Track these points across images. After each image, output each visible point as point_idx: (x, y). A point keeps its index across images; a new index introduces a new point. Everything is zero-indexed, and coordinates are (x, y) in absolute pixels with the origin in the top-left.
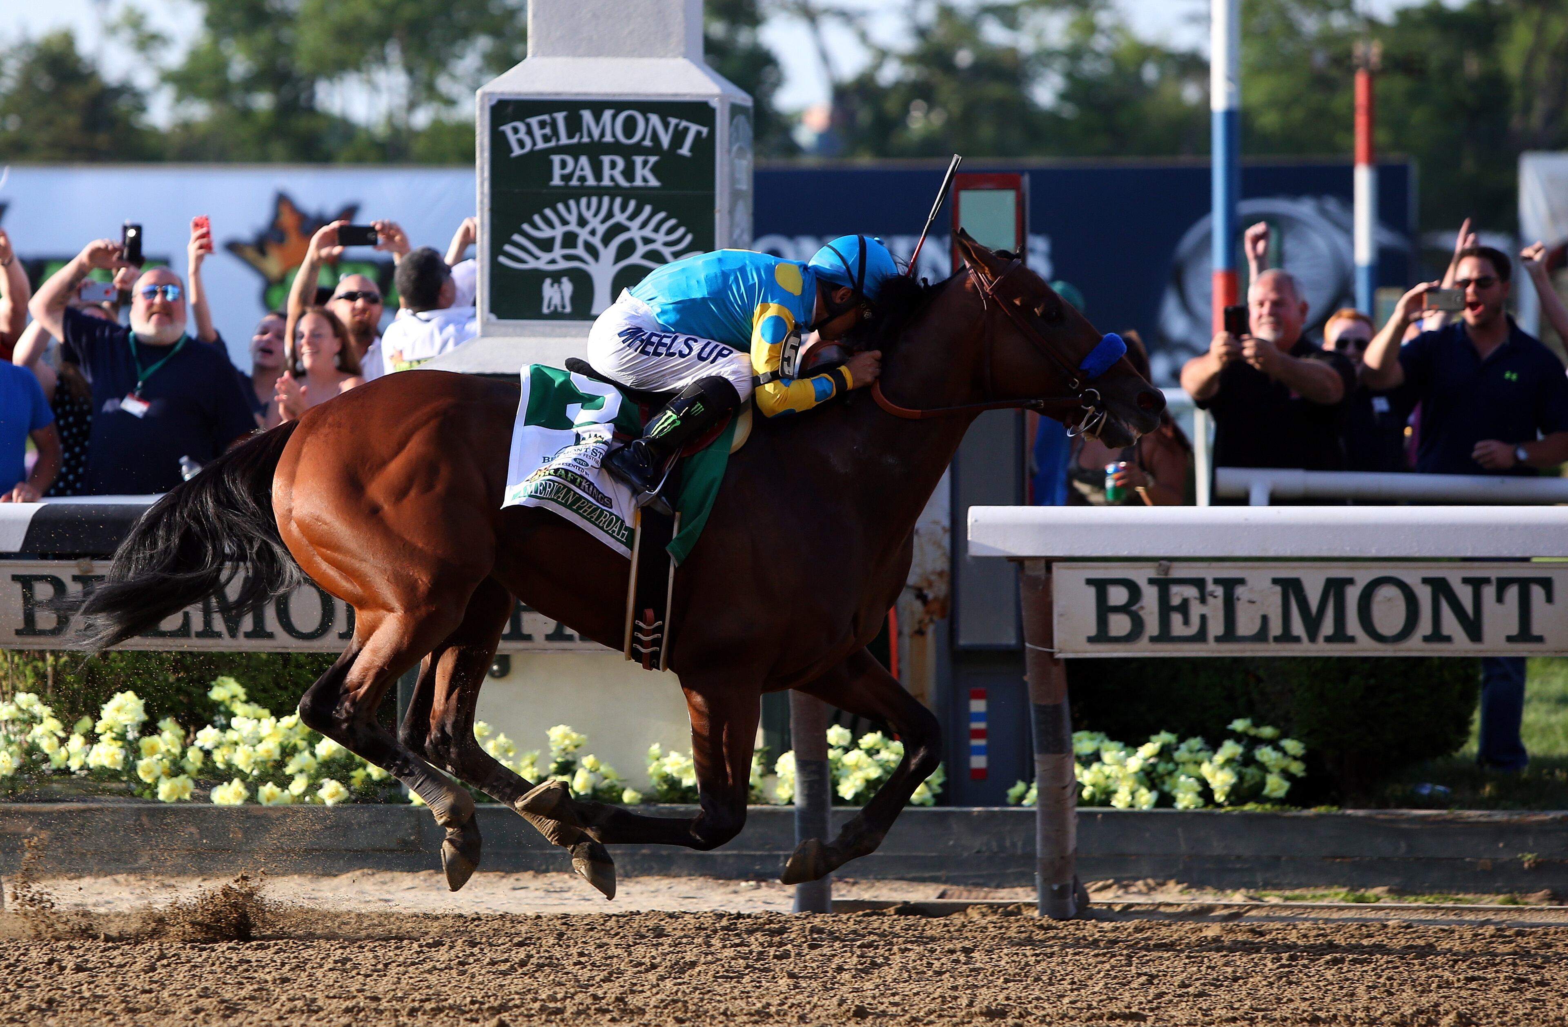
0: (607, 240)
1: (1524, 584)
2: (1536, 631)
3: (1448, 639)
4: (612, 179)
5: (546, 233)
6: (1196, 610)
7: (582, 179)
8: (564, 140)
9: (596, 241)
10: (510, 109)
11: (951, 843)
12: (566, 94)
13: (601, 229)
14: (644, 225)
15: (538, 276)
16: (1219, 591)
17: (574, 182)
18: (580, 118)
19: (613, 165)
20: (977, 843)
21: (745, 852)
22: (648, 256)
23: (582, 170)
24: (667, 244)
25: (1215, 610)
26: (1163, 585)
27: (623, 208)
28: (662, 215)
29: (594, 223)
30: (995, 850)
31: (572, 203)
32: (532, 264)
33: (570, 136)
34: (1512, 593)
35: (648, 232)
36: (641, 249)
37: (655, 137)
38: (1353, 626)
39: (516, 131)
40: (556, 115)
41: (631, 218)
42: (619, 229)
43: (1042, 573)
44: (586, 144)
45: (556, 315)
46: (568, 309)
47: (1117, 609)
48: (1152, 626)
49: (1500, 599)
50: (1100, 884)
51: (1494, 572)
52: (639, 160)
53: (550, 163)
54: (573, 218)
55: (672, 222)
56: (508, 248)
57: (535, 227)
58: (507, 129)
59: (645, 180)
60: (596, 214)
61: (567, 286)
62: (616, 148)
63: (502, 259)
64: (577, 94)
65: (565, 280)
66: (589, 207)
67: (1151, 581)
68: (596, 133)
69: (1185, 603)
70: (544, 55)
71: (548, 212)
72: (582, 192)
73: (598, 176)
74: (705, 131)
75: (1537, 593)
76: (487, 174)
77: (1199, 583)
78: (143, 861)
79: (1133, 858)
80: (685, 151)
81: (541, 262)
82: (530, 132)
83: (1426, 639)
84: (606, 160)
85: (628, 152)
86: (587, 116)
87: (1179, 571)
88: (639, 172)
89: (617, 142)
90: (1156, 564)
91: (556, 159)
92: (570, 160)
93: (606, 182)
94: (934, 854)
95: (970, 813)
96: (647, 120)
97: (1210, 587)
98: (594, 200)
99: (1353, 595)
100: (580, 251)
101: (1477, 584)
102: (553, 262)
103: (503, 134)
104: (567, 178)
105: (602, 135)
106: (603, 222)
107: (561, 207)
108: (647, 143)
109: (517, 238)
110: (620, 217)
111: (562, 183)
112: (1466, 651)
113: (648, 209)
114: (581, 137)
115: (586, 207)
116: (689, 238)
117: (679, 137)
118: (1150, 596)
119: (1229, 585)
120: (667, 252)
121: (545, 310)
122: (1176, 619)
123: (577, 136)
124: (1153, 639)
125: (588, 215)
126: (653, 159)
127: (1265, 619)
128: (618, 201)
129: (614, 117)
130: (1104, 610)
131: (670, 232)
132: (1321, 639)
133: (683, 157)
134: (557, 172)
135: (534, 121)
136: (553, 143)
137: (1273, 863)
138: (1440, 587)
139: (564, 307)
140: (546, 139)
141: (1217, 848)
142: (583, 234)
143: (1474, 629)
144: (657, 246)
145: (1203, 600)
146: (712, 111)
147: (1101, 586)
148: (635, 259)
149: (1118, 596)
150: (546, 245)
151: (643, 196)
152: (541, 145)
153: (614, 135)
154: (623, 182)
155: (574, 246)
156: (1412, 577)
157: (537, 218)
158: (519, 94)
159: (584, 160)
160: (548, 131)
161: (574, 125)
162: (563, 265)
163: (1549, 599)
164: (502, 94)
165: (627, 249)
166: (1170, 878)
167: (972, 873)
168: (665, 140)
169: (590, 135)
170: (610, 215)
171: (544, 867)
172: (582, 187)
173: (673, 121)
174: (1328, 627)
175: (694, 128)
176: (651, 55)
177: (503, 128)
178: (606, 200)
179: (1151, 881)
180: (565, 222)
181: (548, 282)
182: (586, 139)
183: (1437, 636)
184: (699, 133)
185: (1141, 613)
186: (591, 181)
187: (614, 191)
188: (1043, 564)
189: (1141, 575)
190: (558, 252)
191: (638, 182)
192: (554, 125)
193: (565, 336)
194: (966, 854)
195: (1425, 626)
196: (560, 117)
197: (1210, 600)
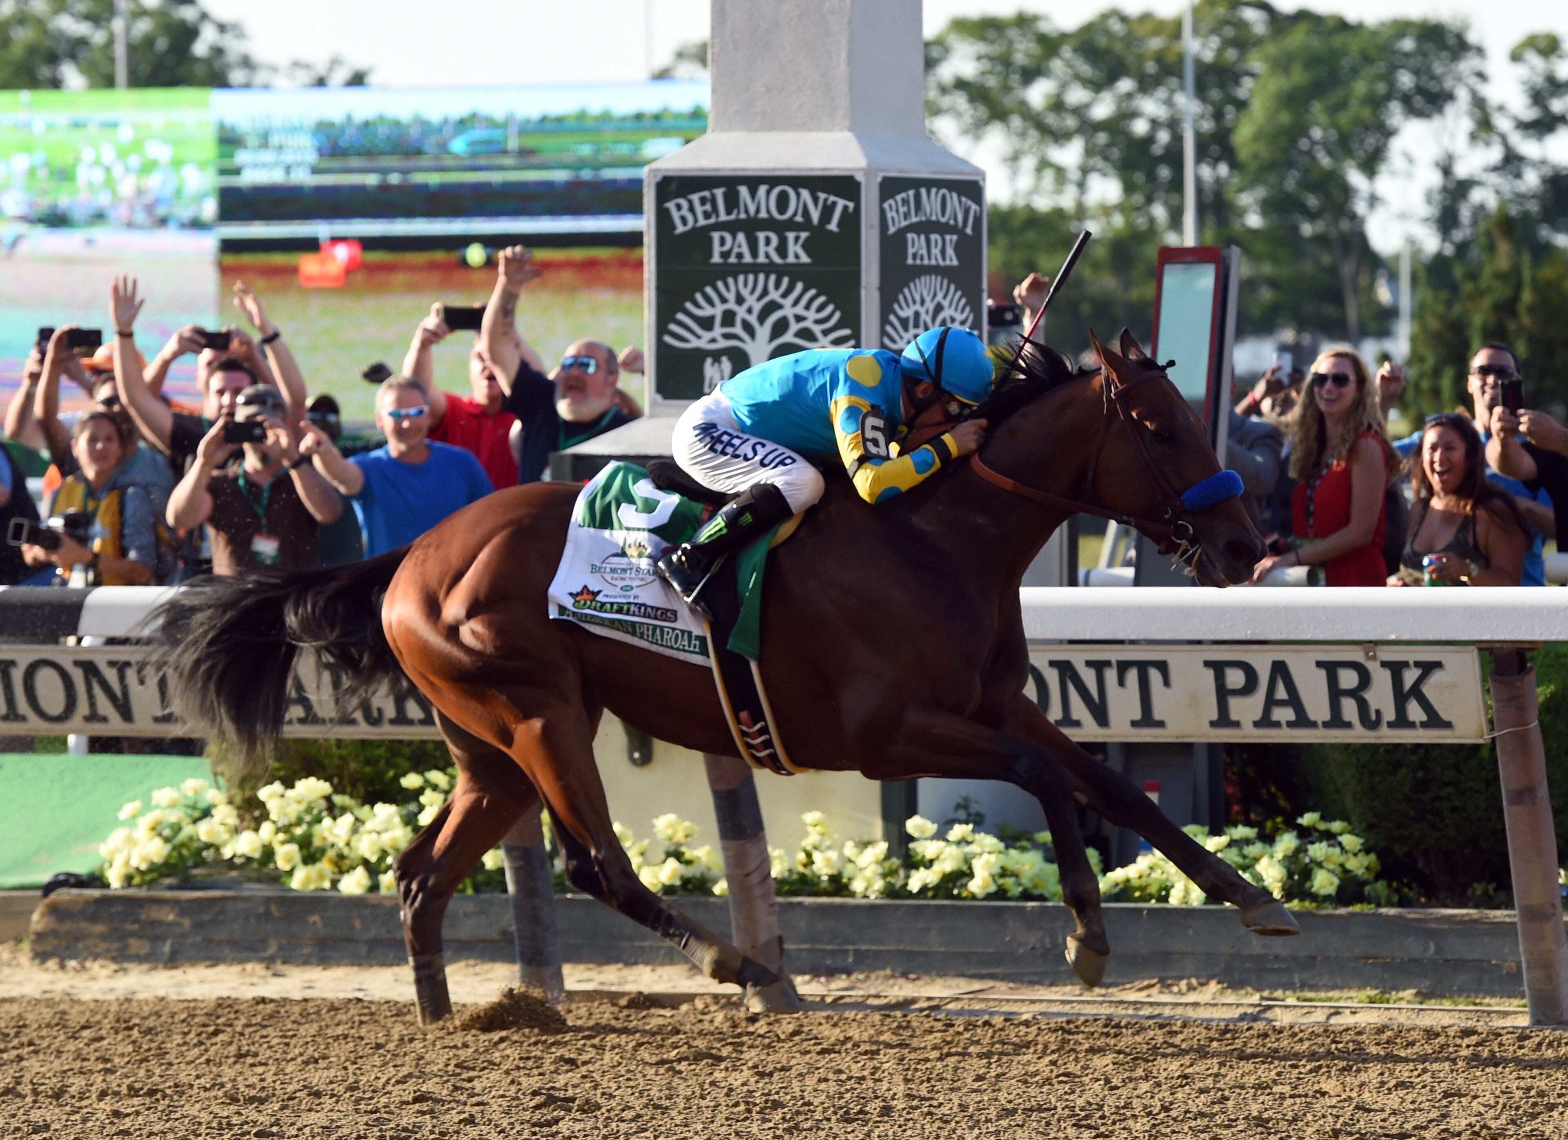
0: (762, 318)
1: (1143, 667)
2: (1157, 715)
3: (1078, 723)
4: (767, 256)
5: (706, 311)
7: (740, 256)
8: (723, 217)
9: (753, 319)
10: (673, 186)
11: (1007, 939)
12: (726, 169)
13: (757, 307)
14: (796, 303)
15: (700, 355)
17: (733, 260)
18: (737, 193)
19: (768, 241)
20: (1032, 938)
21: (817, 946)
22: (799, 334)
23: (739, 246)
24: (818, 322)
27: (777, 286)
28: (812, 292)
29: (751, 300)
30: (1049, 946)
31: (730, 281)
32: (694, 343)
33: (729, 213)
34: (1132, 676)
35: (800, 310)
36: (794, 327)
37: (806, 213)
39: (679, 207)
40: (715, 191)
41: (785, 295)
42: (773, 307)
44: (743, 220)
49: (1121, 683)
50: (1146, 983)
51: (1114, 655)
52: (791, 236)
53: (710, 239)
54: (731, 296)
55: (822, 299)
56: (673, 327)
57: (698, 306)
58: (671, 205)
59: (797, 256)
60: (753, 292)
61: (725, 363)
62: (770, 224)
63: (668, 339)
64: (735, 170)
65: (724, 360)
66: (746, 284)
68: (752, 209)
70: (722, 130)
71: (709, 290)
72: (740, 269)
73: (754, 253)
74: (851, 205)
75: (1155, 675)
76: (653, 252)
78: (272, 950)
79: (1177, 956)
80: (833, 226)
81: (702, 341)
82: (692, 209)
84: (761, 236)
85: (780, 228)
86: (743, 191)
88: (792, 248)
89: (771, 218)
91: (716, 236)
92: (728, 237)
93: (762, 259)
94: (991, 950)
95: (1023, 908)
96: (798, 195)
98: (751, 277)
100: (738, 330)
101: (1099, 666)
102: (713, 340)
103: (667, 210)
104: (725, 255)
105: (758, 211)
106: (759, 299)
107: (720, 285)
108: (799, 218)
109: (680, 316)
110: (774, 295)
111: (721, 260)
112: (1095, 737)
113: (800, 286)
114: (738, 213)
115: (743, 284)
116: (837, 315)
117: (827, 212)
120: (817, 329)
123: (735, 212)
125: (745, 293)
126: (804, 235)
128: (773, 278)
129: (768, 193)
131: (820, 309)
133: (831, 232)
134: (717, 249)
135: (695, 197)
136: (712, 220)
137: (1310, 962)
138: (1065, 669)
140: (707, 215)
141: (1256, 946)
142: (741, 312)
143: (1101, 714)
144: (808, 324)
146: (858, 185)
148: (788, 337)
150: (707, 323)
151: (795, 273)
152: (702, 222)
153: (768, 211)
154: (777, 259)
155: (732, 324)
156: (1040, 661)
157: (699, 297)
158: (682, 170)
159: (741, 237)
160: (708, 207)
161: (732, 201)
162: (723, 344)
163: (1167, 683)
164: (666, 170)
165: (780, 327)
166: (1213, 977)
168: (815, 215)
169: (747, 211)
170: (765, 293)
171: (633, 960)
172: (740, 264)
173: (822, 196)
175: (841, 203)
176: (819, 128)
177: (667, 205)
178: (761, 277)
179: (1194, 981)
180: (724, 300)
181: (709, 361)
182: (743, 216)
183: (1067, 721)
184: (846, 208)
186: (748, 259)
187: (769, 268)
190: (718, 330)
191: (791, 259)
192: (714, 201)
194: (1021, 951)
195: (1056, 708)
196: (719, 193)
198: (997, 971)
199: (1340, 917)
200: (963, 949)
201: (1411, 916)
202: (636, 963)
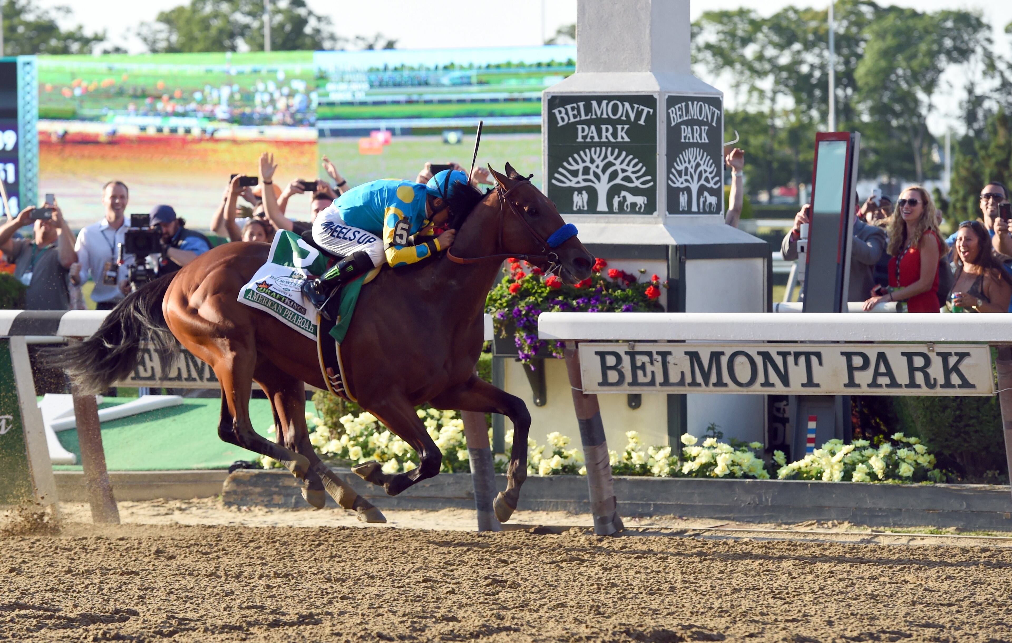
0: (604, 171)
1: (808, 355)
2: (816, 381)
3: (773, 385)
4: (607, 138)
5: (575, 167)
6: (649, 368)
7: (592, 138)
8: (583, 117)
9: (599, 171)
10: (557, 101)
11: (736, 499)
12: (584, 92)
13: (601, 165)
14: (622, 162)
15: (571, 190)
16: (659, 358)
17: (588, 140)
18: (591, 104)
19: (607, 130)
20: (749, 499)
21: (634, 502)
22: (624, 179)
23: (592, 133)
24: (633, 172)
25: (658, 368)
26: (632, 355)
27: (612, 154)
28: (631, 157)
29: (598, 161)
30: (758, 503)
31: (587, 151)
32: (568, 184)
33: (586, 115)
34: (802, 360)
35: (624, 166)
36: (621, 175)
37: (627, 115)
38: (726, 378)
39: (560, 112)
40: (579, 104)
41: (616, 159)
42: (610, 164)
43: (574, 348)
44: (594, 119)
45: (580, 211)
46: (586, 208)
47: (611, 368)
48: (629, 378)
49: (796, 364)
50: (810, 522)
51: (792, 349)
52: (619, 127)
53: (577, 129)
54: (588, 159)
55: (636, 160)
56: (557, 175)
57: (570, 164)
58: (556, 111)
59: (622, 138)
60: (599, 157)
61: (585, 196)
62: (608, 121)
63: (554, 181)
64: (590, 92)
65: (584, 192)
66: (595, 153)
67: (626, 353)
68: (599, 113)
69: (644, 364)
70: (583, 71)
71: (576, 156)
72: (592, 145)
73: (600, 136)
74: (651, 111)
75: (814, 359)
76: (546, 136)
77: (649, 354)
79: (827, 509)
80: (642, 122)
81: (572, 183)
82: (567, 113)
83: (762, 385)
84: (604, 127)
85: (614, 123)
86: (594, 103)
87: (640, 348)
88: (620, 133)
89: (609, 118)
90: (627, 344)
91: (580, 127)
92: (586, 128)
93: (604, 139)
94: (727, 505)
95: (744, 483)
96: (623, 105)
97: (655, 356)
98: (598, 149)
99: (724, 360)
100: (591, 177)
101: (784, 355)
102: (578, 182)
103: (554, 113)
104: (584, 137)
105: (602, 114)
106: (602, 161)
107: (582, 153)
108: (624, 118)
109: (561, 170)
110: (610, 158)
111: (583, 140)
112: (782, 392)
113: (624, 154)
114: (592, 115)
115: (594, 153)
116: (644, 169)
117: (639, 114)
118: (626, 361)
119: (664, 355)
120: (633, 176)
121: (575, 209)
122: (640, 373)
123: (590, 115)
124: (629, 384)
125: (595, 157)
126: (626, 127)
127: (682, 373)
128: (610, 149)
129: (607, 104)
130: (605, 368)
131: (635, 166)
132: (711, 385)
133: (641, 125)
134: (580, 134)
135: (569, 107)
136: (578, 119)
137: (898, 512)
138: (766, 356)
139: (583, 207)
140: (575, 116)
141: (869, 503)
142: (593, 168)
143: (785, 380)
144: (629, 174)
145: (652, 363)
146: (655, 100)
147: (602, 355)
148: (618, 181)
149: (611, 361)
150: (575, 173)
151: (621, 147)
152: (572, 120)
153: (607, 114)
154: (612, 140)
155: (588, 174)
156: (753, 352)
157: (570, 159)
158: (562, 93)
159: (593, 128)
160: (575, 112)
161: (588, 109)
162: (583, 184)
163: (821, 364)
164: (554, 93)
165: (614, 175)
166: (846, 520)
167: (746, 515)
168: (632, 116)
169: (596, 114)
170: (606, 157)
172: (592, 142)
173: (636, 106)
174: (713, 378)
175: (646, 110)
176: (634, 70)
177: (553, 111)
178: (604, 149)
179: (836, 522)
180: (584, 161)
181: (576, 193)
182: (594, 117)
183: (767, 383)
184: (649, 112)
185: (623, 370)
186: (596, 139)
187: (608, 144)
188: (574, 343)
189: (621, 349)
190: (581, 177)
191: (619, 139)
192: (578, 109)
193: (584, 222)
194: (743, 505)
195: (761, 378)
196: (581, 104)
197: (655, 363)
198: (730, 515)
199: (915, 488)
200: (712, 504)
201: (953, 488)
202: (538, 510)
